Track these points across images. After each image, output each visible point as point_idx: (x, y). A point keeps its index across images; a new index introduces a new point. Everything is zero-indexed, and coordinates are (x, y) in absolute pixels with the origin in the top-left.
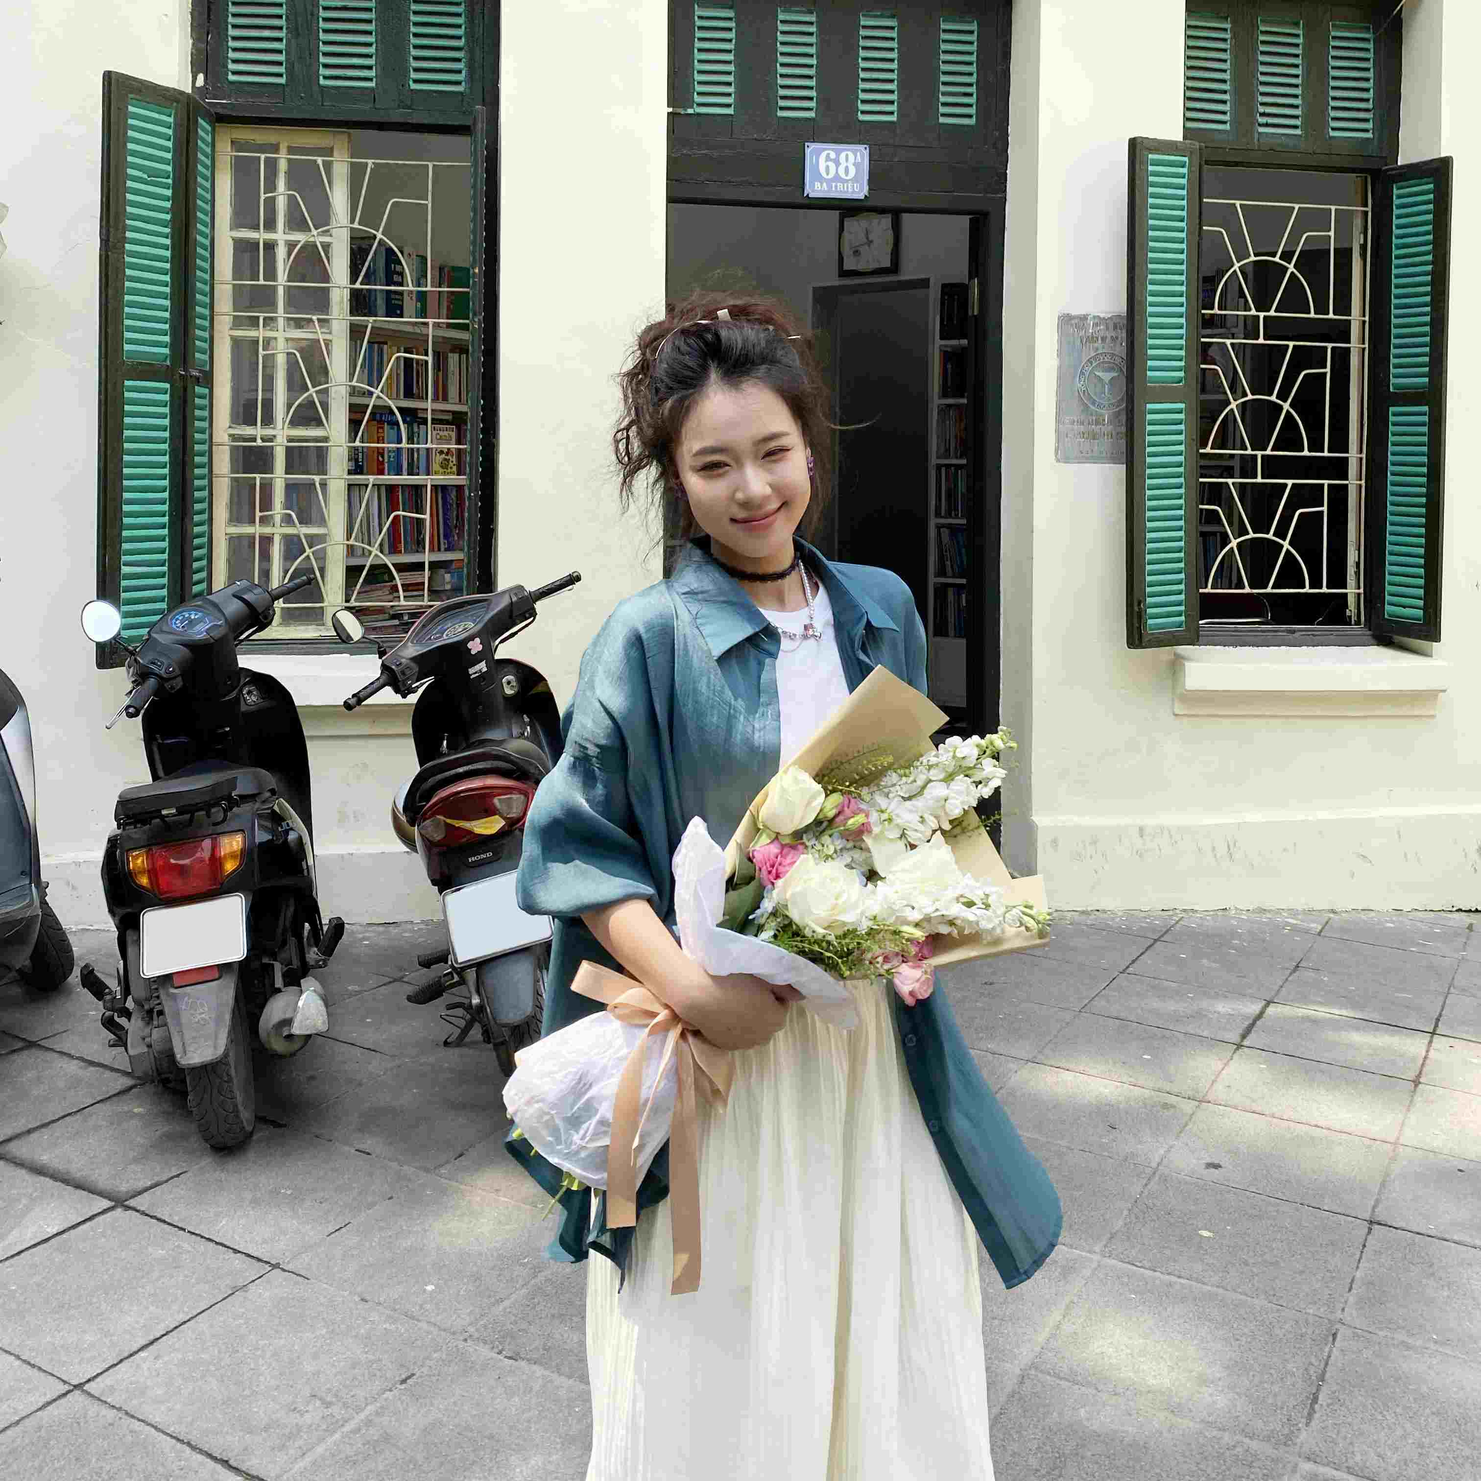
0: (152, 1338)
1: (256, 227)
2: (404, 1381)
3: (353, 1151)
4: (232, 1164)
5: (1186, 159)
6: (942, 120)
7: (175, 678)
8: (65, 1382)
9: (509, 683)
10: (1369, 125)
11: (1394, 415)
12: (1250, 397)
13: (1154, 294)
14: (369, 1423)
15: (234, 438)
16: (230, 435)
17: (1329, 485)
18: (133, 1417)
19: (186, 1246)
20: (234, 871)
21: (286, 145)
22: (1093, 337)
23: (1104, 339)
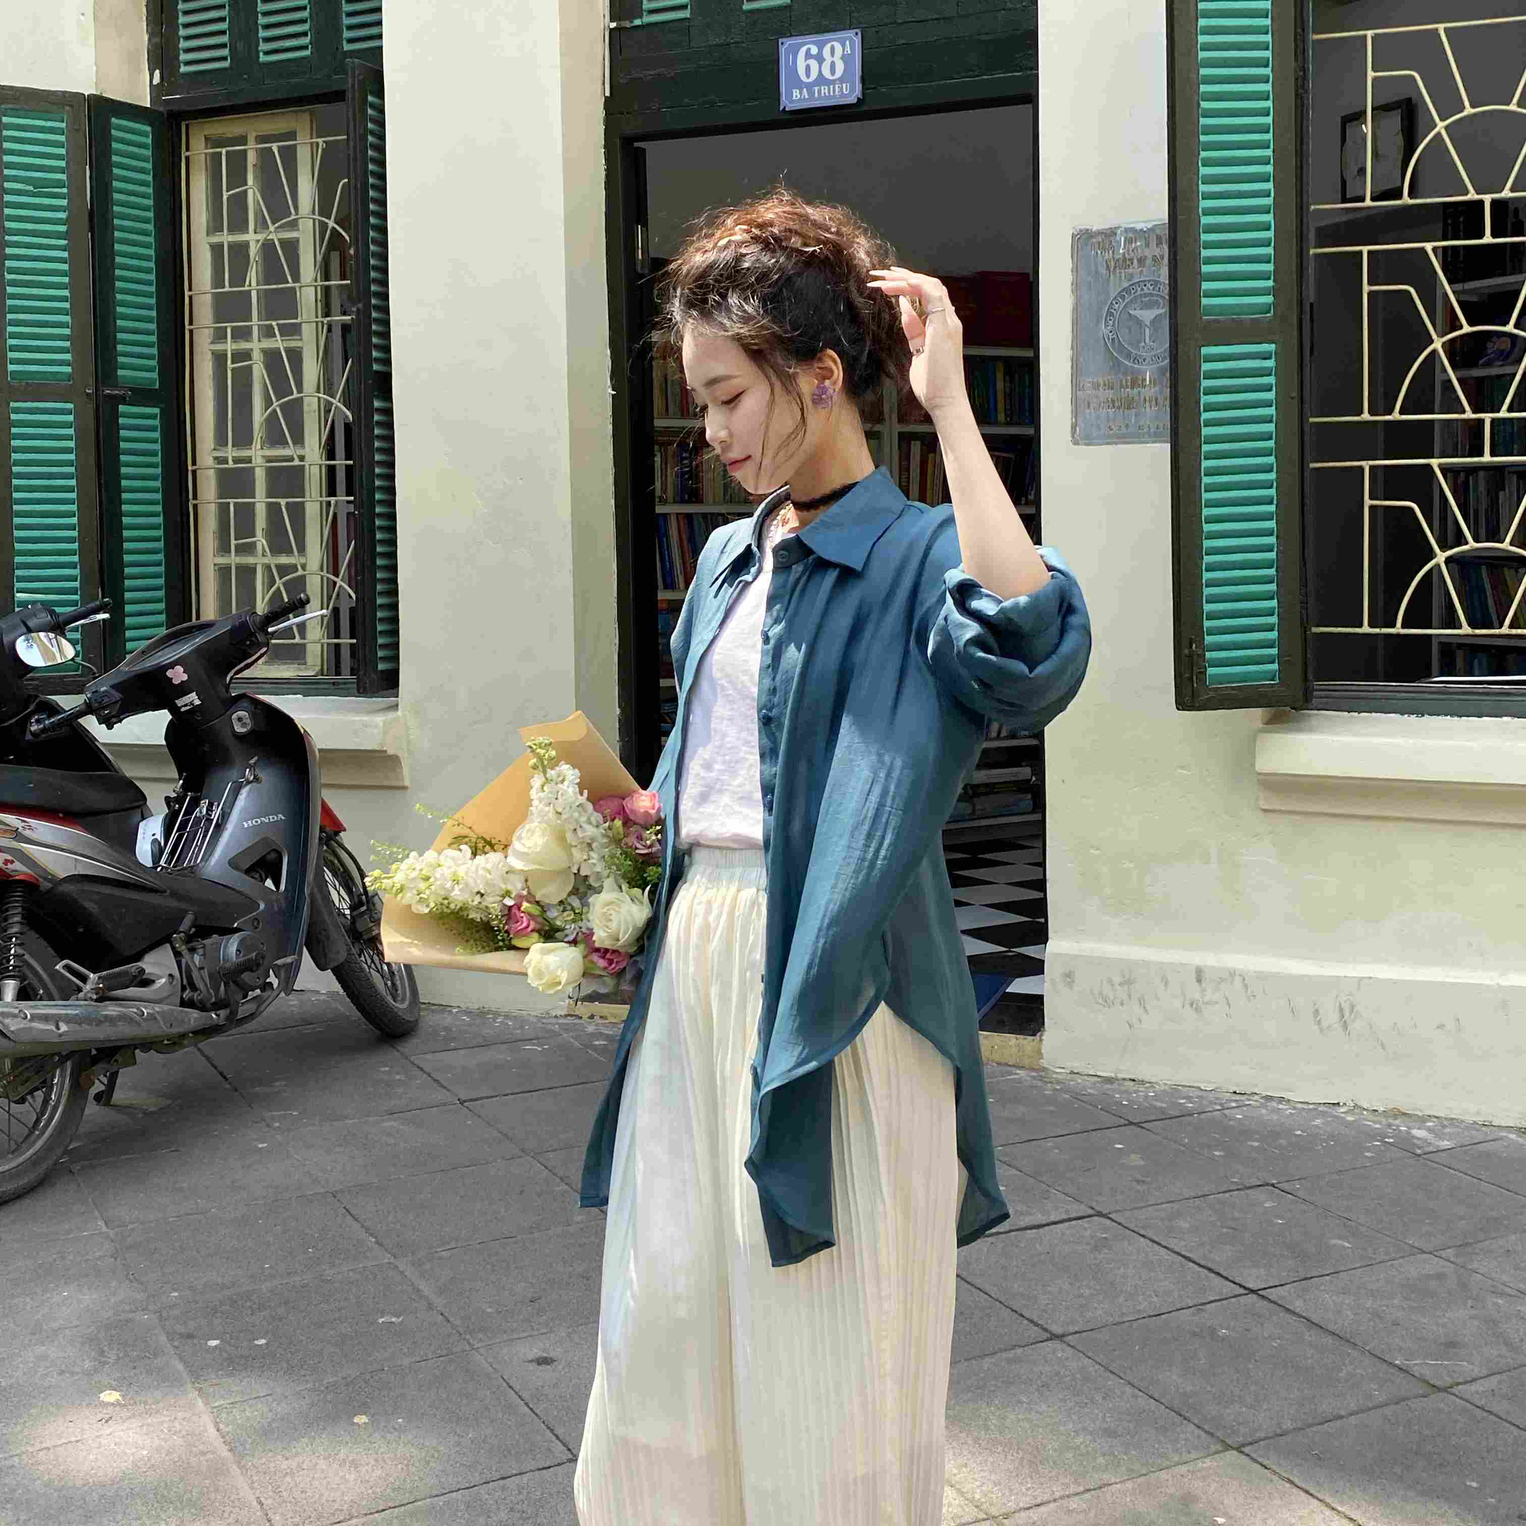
9: (241, 720)
12: (1467, 329)
13: (1213, 180)
15: (219, 460)
16: (213, 458)
21: (254, 134)
22: (1125, 260)
23: (1141, 261)
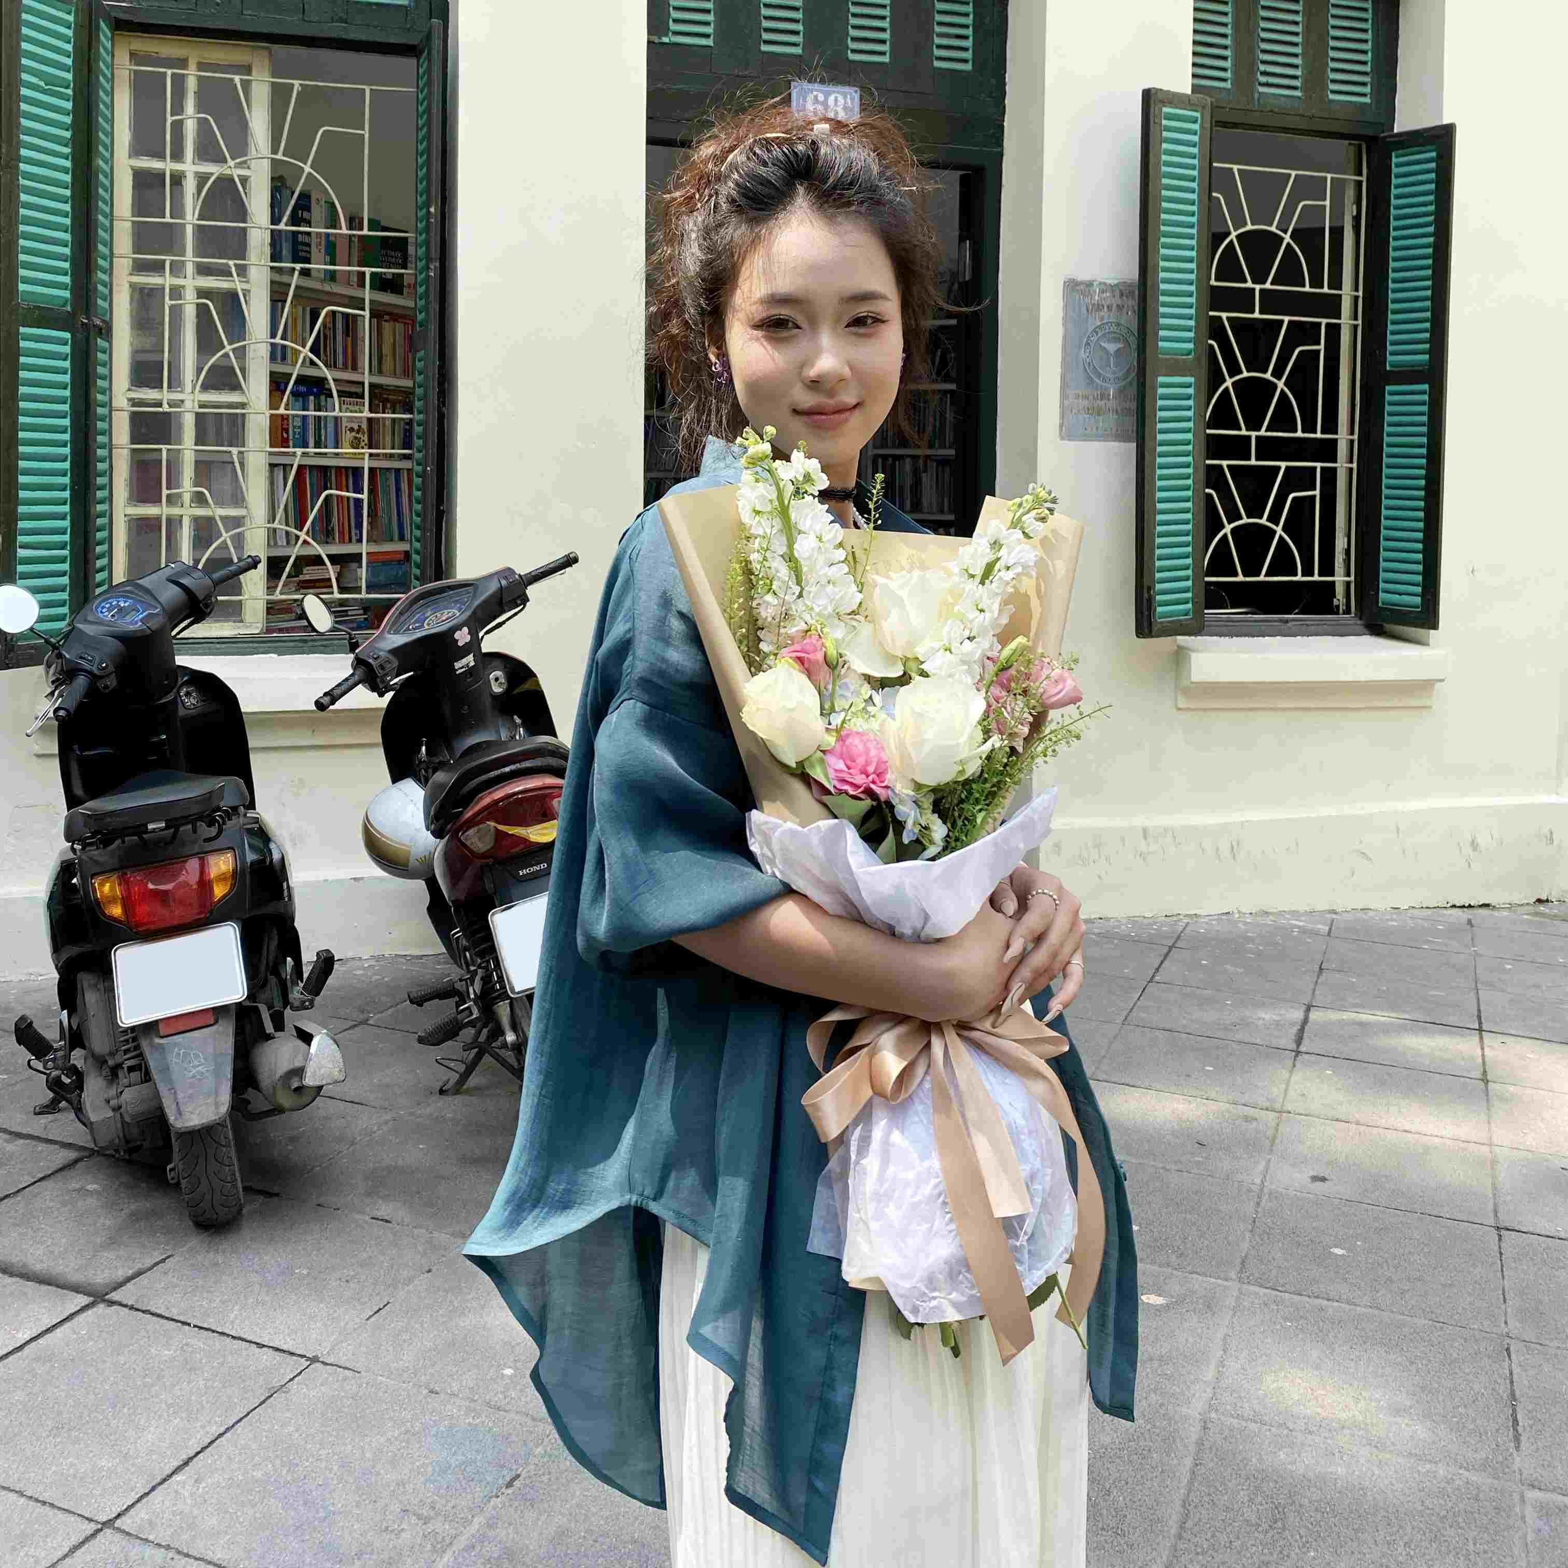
0: (185, 1457)
1: (161, 156)
2: (509, 1485)
3: (367, 1218)
4: (226, 1244)
5: (1197, 115)
6: (937, 64)
7: (108, 675)
8: (90, 1520)
9: (497, 679)
10: (1368, 90)
11: (1391, 394)
12: (1245, 374)
13: (1167, 259)
14: (483, 1539)
15: (134, 402)
16: (129, 400)
17: (1322, 468)
18: (187, 1555)
19: (193, 1341)
20: (224, 896)
21: (196, 60)
22: (1099, 305)
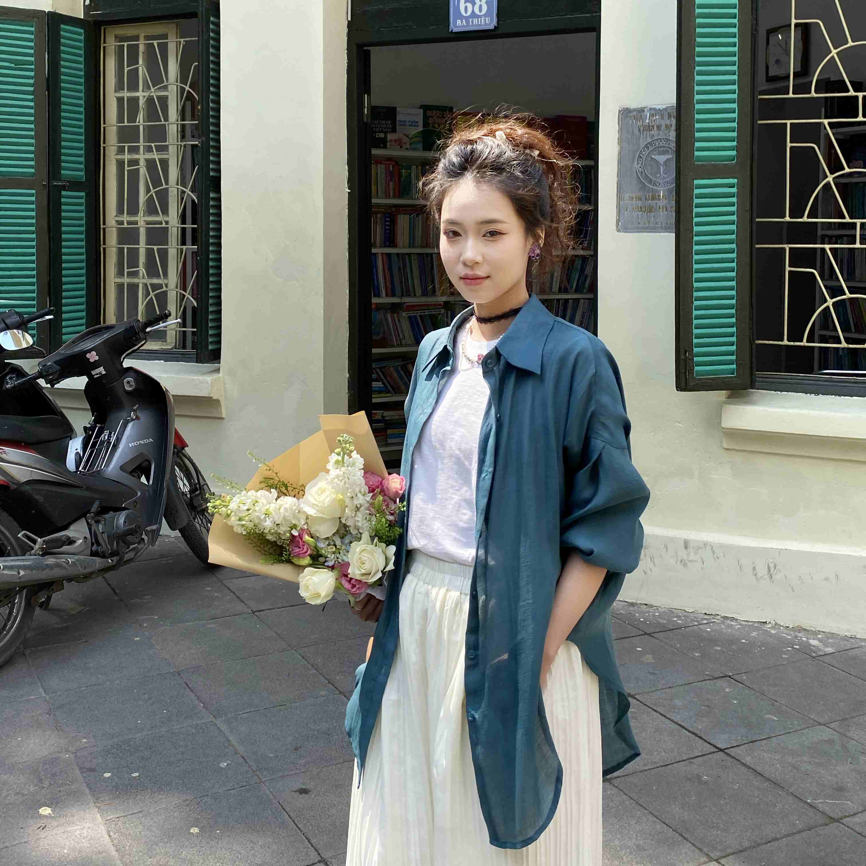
9: (129, 383)
12: (846, 170)
13: (703, 83)
16: (117, 221)
21: (143, 35)
22: (649, 126)
23: (659, 127)
